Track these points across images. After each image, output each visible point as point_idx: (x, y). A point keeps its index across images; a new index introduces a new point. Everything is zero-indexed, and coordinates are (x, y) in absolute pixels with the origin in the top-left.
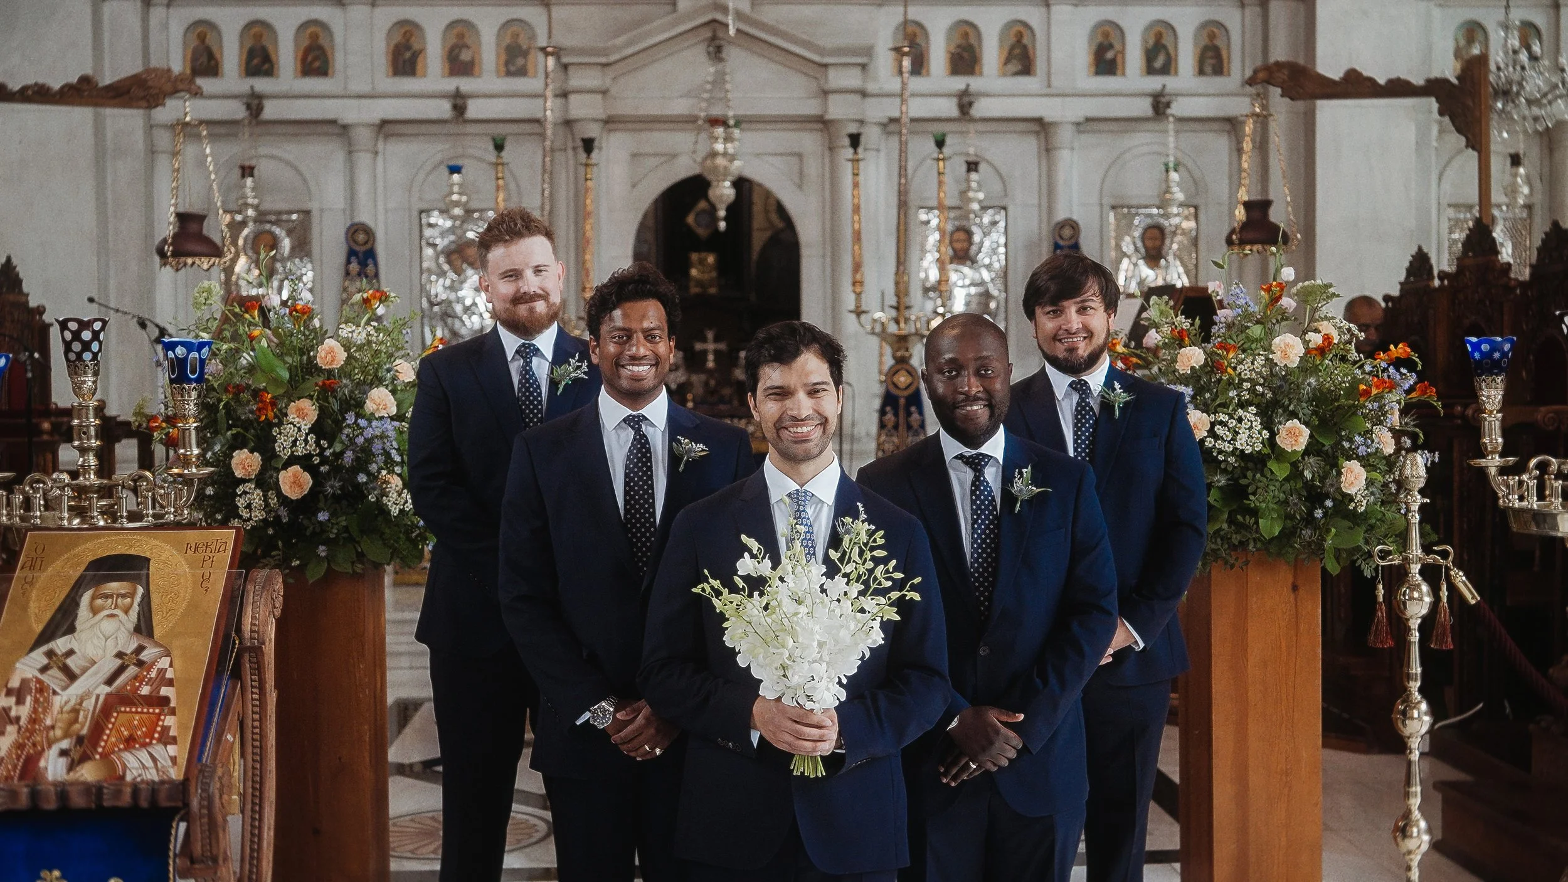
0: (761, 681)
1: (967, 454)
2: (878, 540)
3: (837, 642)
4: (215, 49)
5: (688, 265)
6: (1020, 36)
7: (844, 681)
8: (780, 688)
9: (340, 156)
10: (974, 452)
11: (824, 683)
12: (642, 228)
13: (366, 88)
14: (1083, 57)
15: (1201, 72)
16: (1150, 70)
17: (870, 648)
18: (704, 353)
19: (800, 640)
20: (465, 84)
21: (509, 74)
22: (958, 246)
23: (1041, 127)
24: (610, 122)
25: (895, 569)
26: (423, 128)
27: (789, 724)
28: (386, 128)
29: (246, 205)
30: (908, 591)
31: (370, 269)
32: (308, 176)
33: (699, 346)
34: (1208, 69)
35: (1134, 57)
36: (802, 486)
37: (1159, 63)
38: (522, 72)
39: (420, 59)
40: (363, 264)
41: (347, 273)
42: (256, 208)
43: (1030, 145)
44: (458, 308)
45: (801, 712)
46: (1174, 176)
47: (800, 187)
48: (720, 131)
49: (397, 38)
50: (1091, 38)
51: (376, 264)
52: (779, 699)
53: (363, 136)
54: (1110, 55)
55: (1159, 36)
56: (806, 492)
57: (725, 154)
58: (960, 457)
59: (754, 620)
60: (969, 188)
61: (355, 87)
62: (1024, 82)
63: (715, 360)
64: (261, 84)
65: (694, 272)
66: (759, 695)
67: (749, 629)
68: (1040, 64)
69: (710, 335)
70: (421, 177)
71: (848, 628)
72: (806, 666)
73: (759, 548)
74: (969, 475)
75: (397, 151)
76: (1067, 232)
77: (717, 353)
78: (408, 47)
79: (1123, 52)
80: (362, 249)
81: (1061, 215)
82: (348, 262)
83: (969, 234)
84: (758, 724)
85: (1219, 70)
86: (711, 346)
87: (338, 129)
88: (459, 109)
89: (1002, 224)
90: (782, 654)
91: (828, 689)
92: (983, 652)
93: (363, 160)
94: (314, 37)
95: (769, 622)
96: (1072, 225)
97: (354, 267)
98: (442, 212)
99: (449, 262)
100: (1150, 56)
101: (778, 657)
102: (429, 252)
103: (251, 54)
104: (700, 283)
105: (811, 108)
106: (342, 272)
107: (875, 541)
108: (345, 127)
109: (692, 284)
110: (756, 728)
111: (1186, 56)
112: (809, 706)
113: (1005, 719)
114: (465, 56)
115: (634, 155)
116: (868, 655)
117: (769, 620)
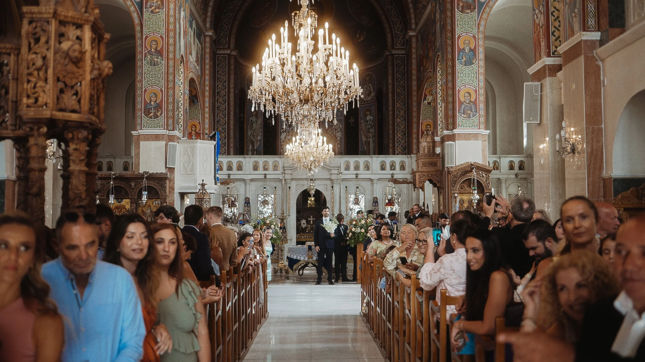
4: (222, 166)
5: (307, 200)
6: (367, 163)
9: (243, 185)
12: (298, 199)
13: (249, 173)
14: (379, 167)
15: (401, 170)
16: (391, 170)
18: (310, 220)
20: (266, 172)
21: (274, 170)
22: (356, 201)
23: (371, 180)
24: (292, 179)
26: (258, 180)
28: (252, 180)
29: (228, 194)
31: (249, 205)
32: (238, 188)
33: (309, 219)
34: (402, 169)
35: (388, 167)
37: (393, 168)
38: (277, 170)
39: (258, 168)
40: (248, 204)
41: (245, 206)
42: (230, 195)
43: (370, 182)
44: (264, 212)
46: (394, 189)
47: (327, 191)
48: (312, 182)
49: (255, 164)
50: (380, 164)
51: (250, 204)
53: (248, 182)
54: (384, 167)
55: (393, 163)
57: (313, 185)
60: (357, 192)
61: (247, 173)
62: (368, 172)
63: (313, 222)
64: (230, 172)
65: (309, 202)
68: (371, 169)
69: (312, 217)
70: (258, 189)
75: (253, 184)
76: (375, 199)
77: (313, 220)
78: (256, 166)
79: (386, 166)
80: (247, 202)
81: (375, 196)
82: (245, 204)
83: (358, 199)
85: (404, 169)
86: (312, 219)
87: (244, 180)
88: (265, 177)
89: (364, 197)
93: (248, 185)
94: (240, 164)
96: (376, 198)
97: (246, 205)
98: (262, 195)
99: (263, 204)
100: (391, 167)
102: (259, 202)
103: (228, 167)
104: (310, 204)
105: (328, 177)
106: (244, 206)
108: (245, 180)
109: (309, 205)
111: (398, 167)
114: (266, 167)
115: (296, 185)
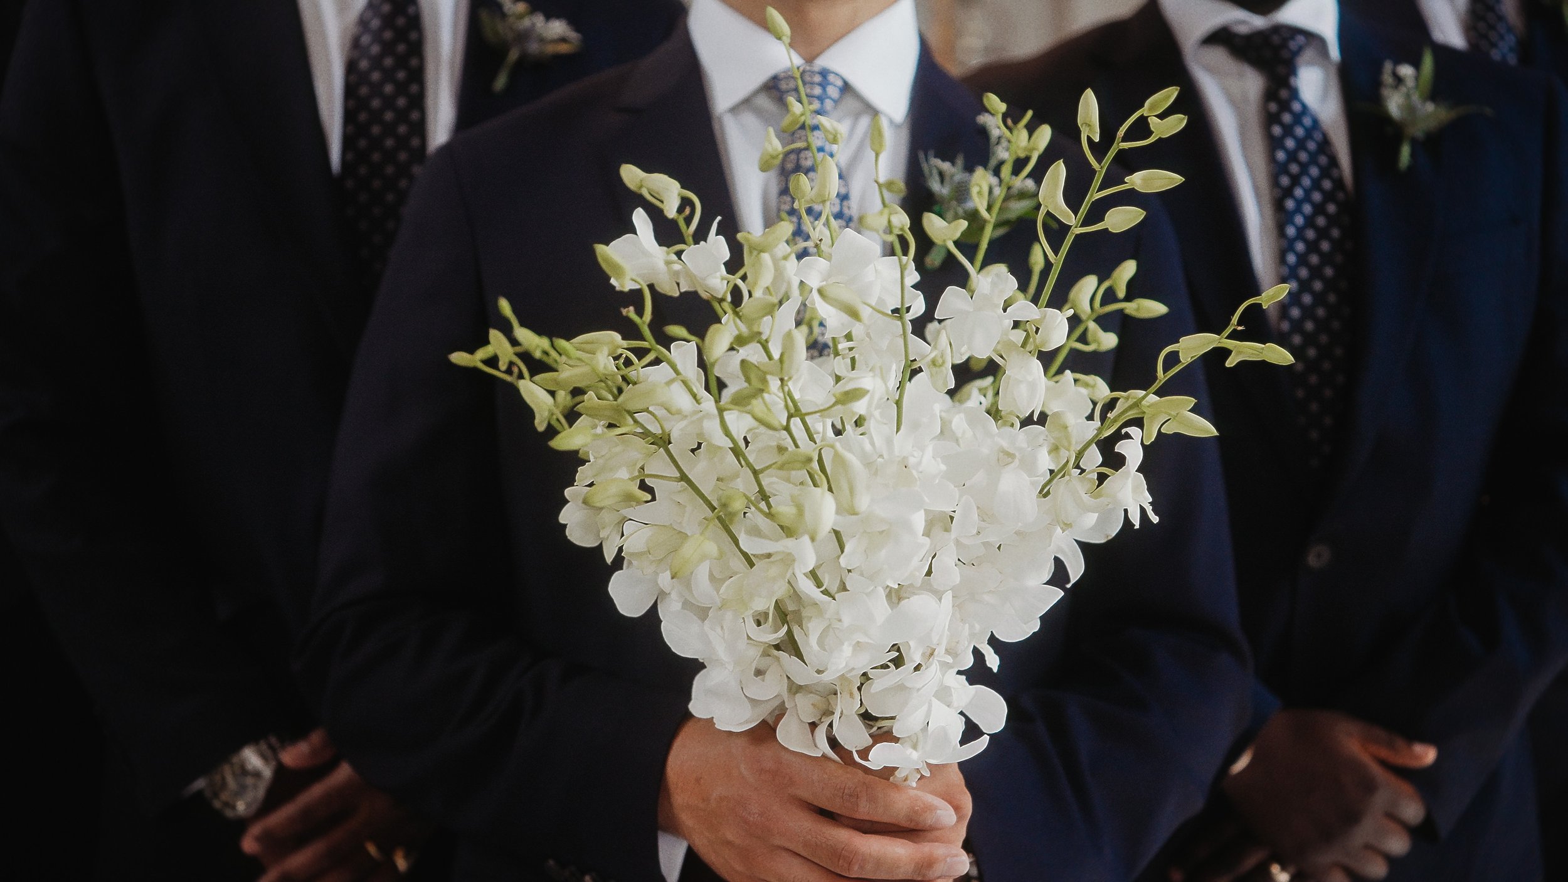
0: (696, 666)
1: (1243, 30)
2: (1153, 121)
3: (986, 515)
7: (993, 662)
8: (770, 690)
10: (1259, 22)
11: (932, 671)
17: (1086, 548)
19: (863, 502)
25: (1135, 290)
27: (805, 826)
30: (1234, 336)
36: (810, 60)
45: (847, 779)
52: (764, 732)
56: (824, 73)
58: (1221, 37)
59: (677, 430)
66: (689, 716)
67: (658, 466)
71: (1029, 466)
72: (880, 608)
73: (685, 202)
74: (1252, 83)
84: (686, 819)
90: (788, 560)
91: (943, 694)
92: (1317, 557)
95: (739, 433)
101: (773, 571)
107: (1141, 128)
110: (675, 830)
112: (880, 756)
113: (1384, 753)
116: (1076, 569)
117: (739, 423)
